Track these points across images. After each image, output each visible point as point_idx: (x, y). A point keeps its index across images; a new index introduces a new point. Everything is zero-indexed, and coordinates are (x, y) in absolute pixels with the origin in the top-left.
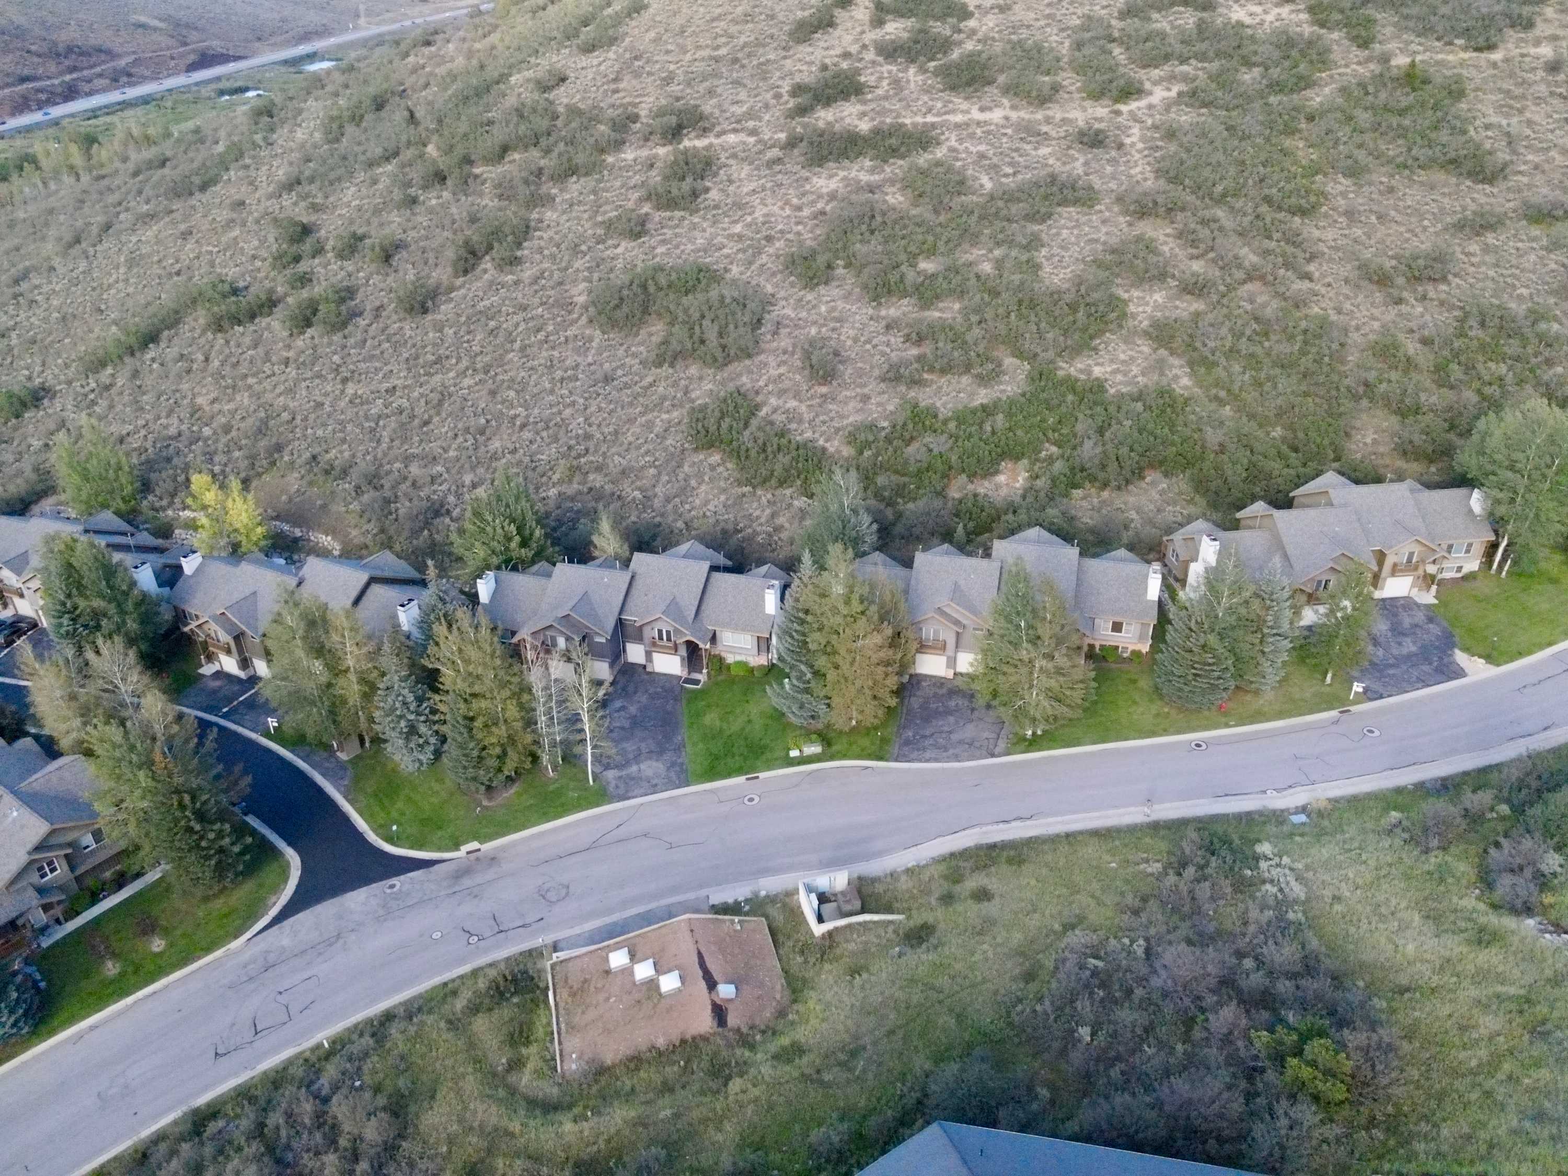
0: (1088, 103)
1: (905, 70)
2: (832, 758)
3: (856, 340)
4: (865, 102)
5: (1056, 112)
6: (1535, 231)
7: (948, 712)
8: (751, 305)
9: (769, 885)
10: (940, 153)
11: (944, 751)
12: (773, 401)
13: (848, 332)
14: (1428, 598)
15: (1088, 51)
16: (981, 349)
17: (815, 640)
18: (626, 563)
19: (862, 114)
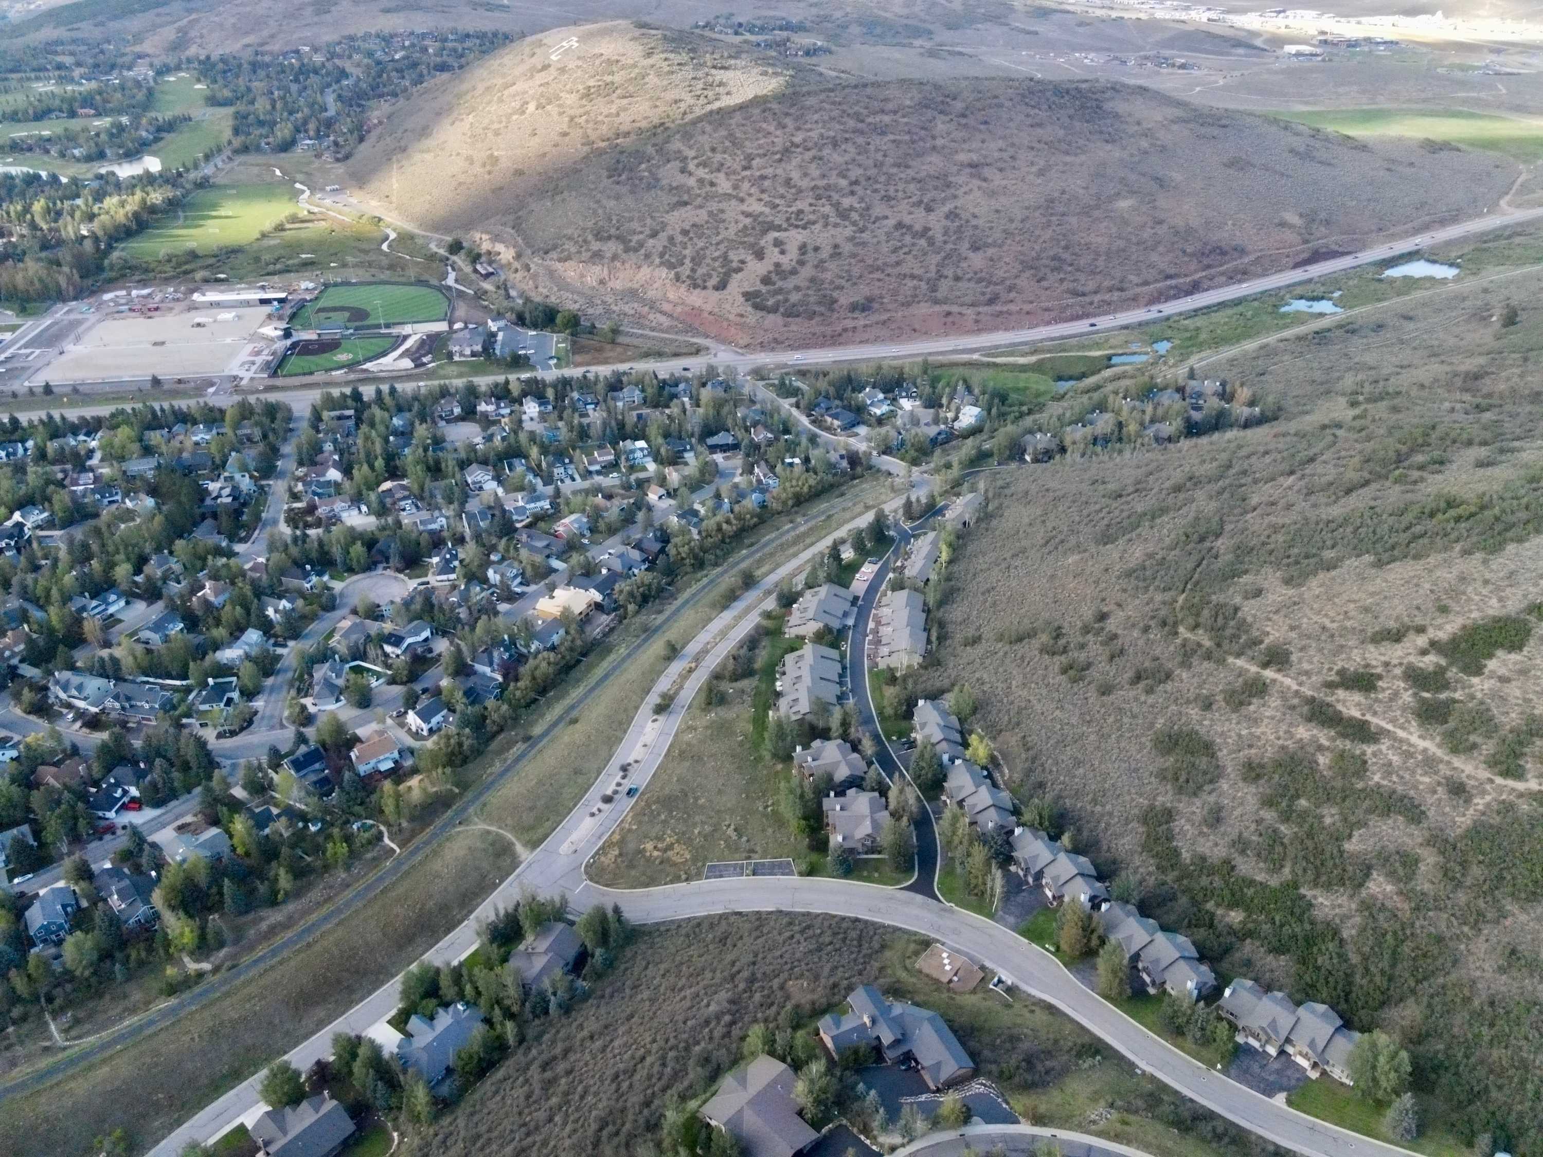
0: (1482, 766)
1: (1406, 690)
2: (1053, 954)
3: (1237, 817)
4: (1367, 698)
5: (1457, 762)
8: (1213, 776)
9: (995, 968)
10: (1369, 749)
12: (1182, 821)
13: (1238, 811)
14: (1314, 1075)
19: (1358, 704)
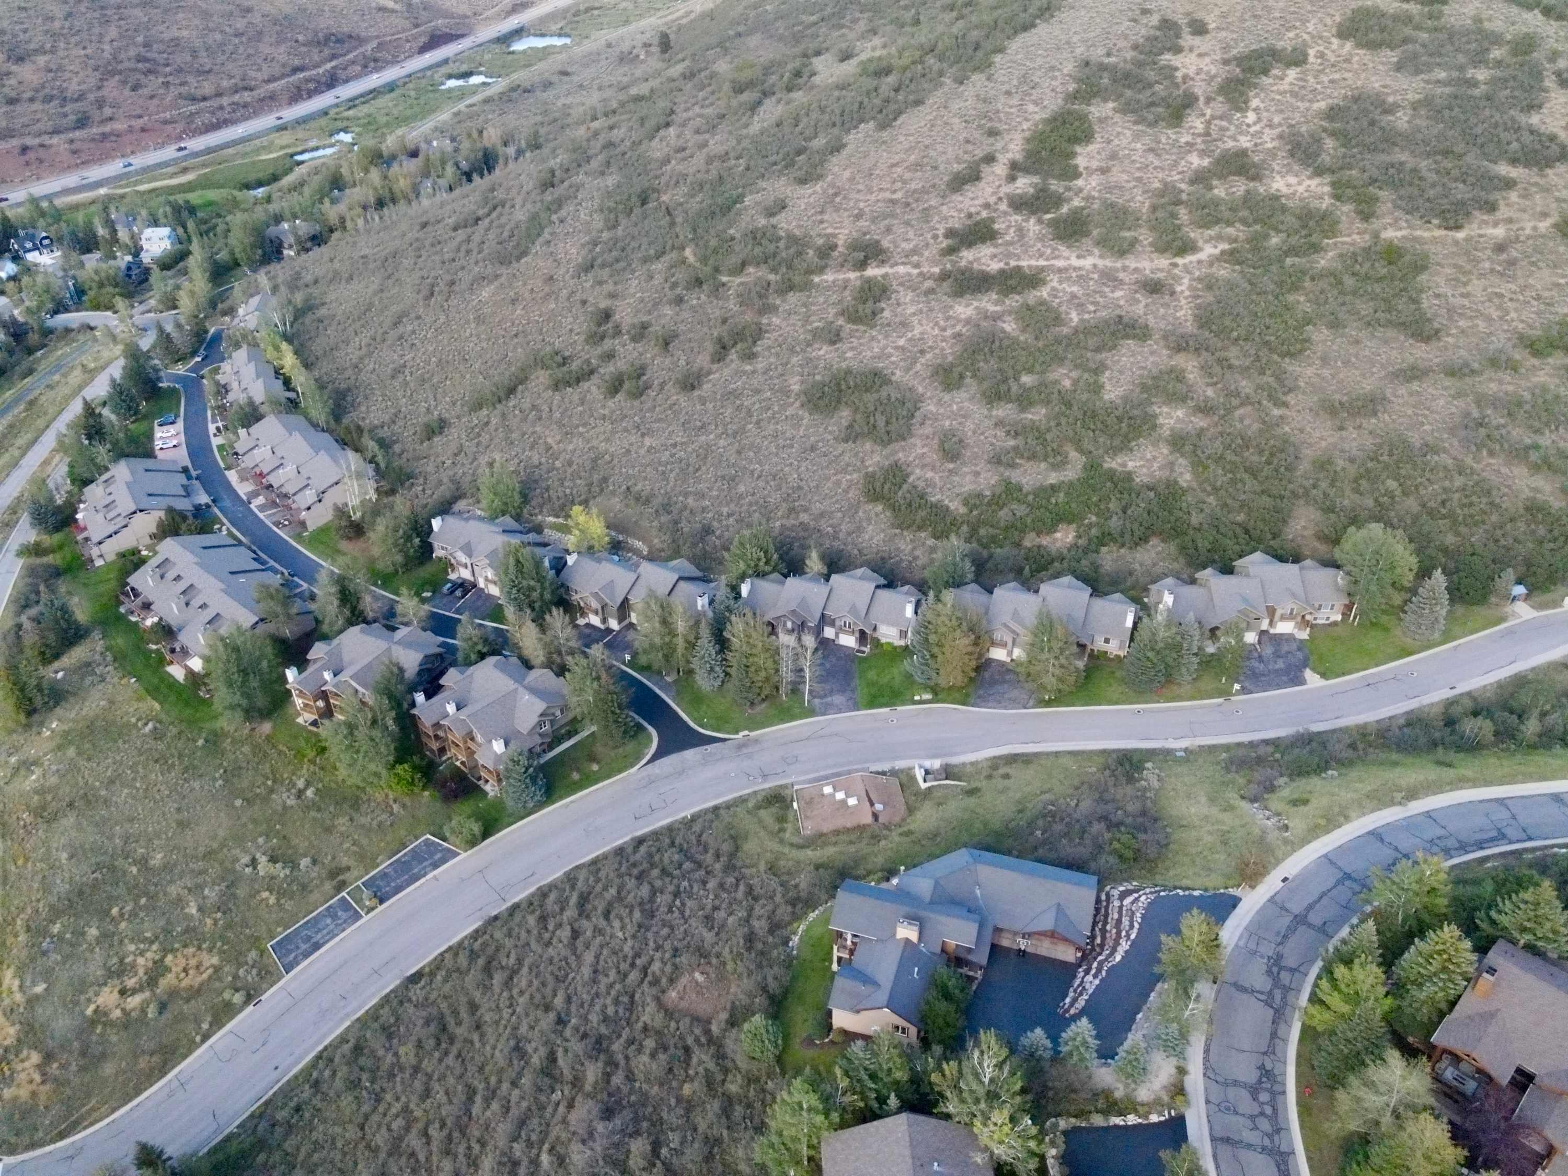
0: (1155, 255)
1: (1027, 221)
2: (938, 702)
3: (974, 432)
4: (996, 246)
5: (1131, 262)
6: (1448, 382)
7: (1004, 682)
8: (909, 405)
9: (900, 764)
10: (1044, 293)
11: (999, 704)
12: (918, 471)
13: (969, 426)
14: (1304, 635)
15: (1160, 214)
16: (1055, 446)
17: (933, 638)
18: (827, 578)
19: (994, 256)
